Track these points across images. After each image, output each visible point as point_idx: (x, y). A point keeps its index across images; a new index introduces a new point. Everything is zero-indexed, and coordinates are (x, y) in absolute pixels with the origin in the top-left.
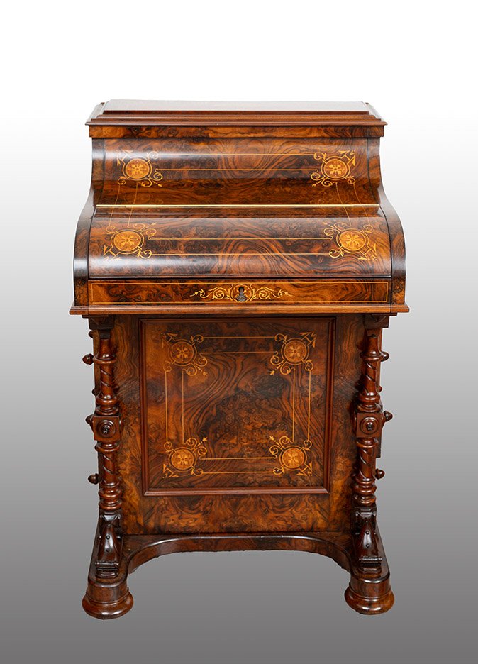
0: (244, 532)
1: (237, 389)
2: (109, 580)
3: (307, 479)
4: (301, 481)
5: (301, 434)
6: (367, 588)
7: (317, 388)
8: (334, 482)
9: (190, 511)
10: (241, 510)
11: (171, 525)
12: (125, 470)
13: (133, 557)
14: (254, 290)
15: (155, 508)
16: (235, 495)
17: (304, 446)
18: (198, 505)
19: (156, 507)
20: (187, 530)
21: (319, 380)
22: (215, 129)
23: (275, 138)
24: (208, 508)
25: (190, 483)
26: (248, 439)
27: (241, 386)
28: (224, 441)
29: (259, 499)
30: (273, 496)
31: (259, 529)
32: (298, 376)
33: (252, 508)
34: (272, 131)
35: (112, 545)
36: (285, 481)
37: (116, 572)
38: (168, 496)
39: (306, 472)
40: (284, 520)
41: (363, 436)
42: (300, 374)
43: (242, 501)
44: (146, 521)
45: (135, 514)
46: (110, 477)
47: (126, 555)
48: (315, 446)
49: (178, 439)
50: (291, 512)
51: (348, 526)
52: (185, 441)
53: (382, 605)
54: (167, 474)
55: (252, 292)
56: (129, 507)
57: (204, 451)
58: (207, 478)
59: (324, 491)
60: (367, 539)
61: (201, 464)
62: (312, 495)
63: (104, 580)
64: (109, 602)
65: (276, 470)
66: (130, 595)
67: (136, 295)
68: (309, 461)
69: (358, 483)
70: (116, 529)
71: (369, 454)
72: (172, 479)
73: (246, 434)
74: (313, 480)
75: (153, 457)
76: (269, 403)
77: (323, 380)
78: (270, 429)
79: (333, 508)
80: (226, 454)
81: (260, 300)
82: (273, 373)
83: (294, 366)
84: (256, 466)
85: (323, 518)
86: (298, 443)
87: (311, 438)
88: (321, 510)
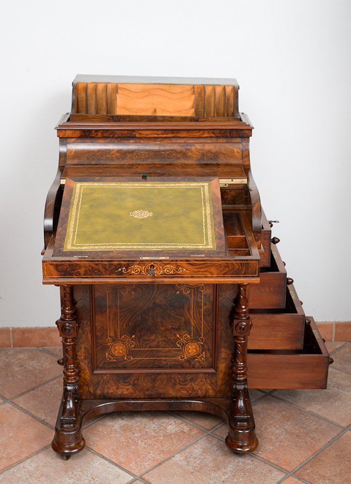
0: (160, 398)
1: (154, 303)
2: (69, 429)
3: (202, 363)
4: (198, 364)
5: (197, 333)
6: (240, 436)
7: (208, 303)
8: (220, 365)
9: (124, 384)
10: (158, 383)
11: (112, 393)
12: (81, 356)
13: (85, 414)
16: (154, 374)
17: (199, 341)
18: (129, 380)
19: (102, 381)
20: (122, 396)
21: (209, 297)
22: (140, 132)
24: (136, 382)
25: (124, 365)
26: (162, 336)
27: (157, 301)
28: (146, 338)
29: (169, 376)
30: (180, 374)
31: (170, 396)
32: (195, 295)
33: (165, 382)
34: (177, 133)
35: (71, 406)
36: (187, 364)
37: (73, 424)
38: (109, 374)
39: (201, 358)
40: (187, 390)
41: (238, 335)
42: (196, 294)
43: (159, 377)
44: (95, 390)
45: (88, 385)
46: (71, 361)
47: (81, 412)
48: (207, 341)
49: (116, 336)
50: (191, 385)
51: (229, 394)
52: (120, 338)
53: (249, 447)
54: (109, 359)
55: (160, 268)
56: (84, 381)
57: (133, 344)
58: (135, 362)
59: (212, 371)
60: (241, 403)
61: (131, 353)
62: (205, 373)
63: (66, 430)
64: (69, 443)
65: (181, 357)
66: (83, 439)
67: (76, 271)
68: (203, 351)
69: (235, 366)
70: (75, 396)
71: (242, 346)
72: (112, 363)
73: (161, 333)
74: (205, 364)
75: (100, 347)
76: (176, 313)
77: (212, 297)
78: (177, 330)
79: (220, 383)
80: (148, 346)
81: (166, 274)
82: (178, 292)
83: (192, 288)
84: (168, 354)
85: (213, 389)
86: (196, 339)
87: (204, 336)
88: (211, 384)
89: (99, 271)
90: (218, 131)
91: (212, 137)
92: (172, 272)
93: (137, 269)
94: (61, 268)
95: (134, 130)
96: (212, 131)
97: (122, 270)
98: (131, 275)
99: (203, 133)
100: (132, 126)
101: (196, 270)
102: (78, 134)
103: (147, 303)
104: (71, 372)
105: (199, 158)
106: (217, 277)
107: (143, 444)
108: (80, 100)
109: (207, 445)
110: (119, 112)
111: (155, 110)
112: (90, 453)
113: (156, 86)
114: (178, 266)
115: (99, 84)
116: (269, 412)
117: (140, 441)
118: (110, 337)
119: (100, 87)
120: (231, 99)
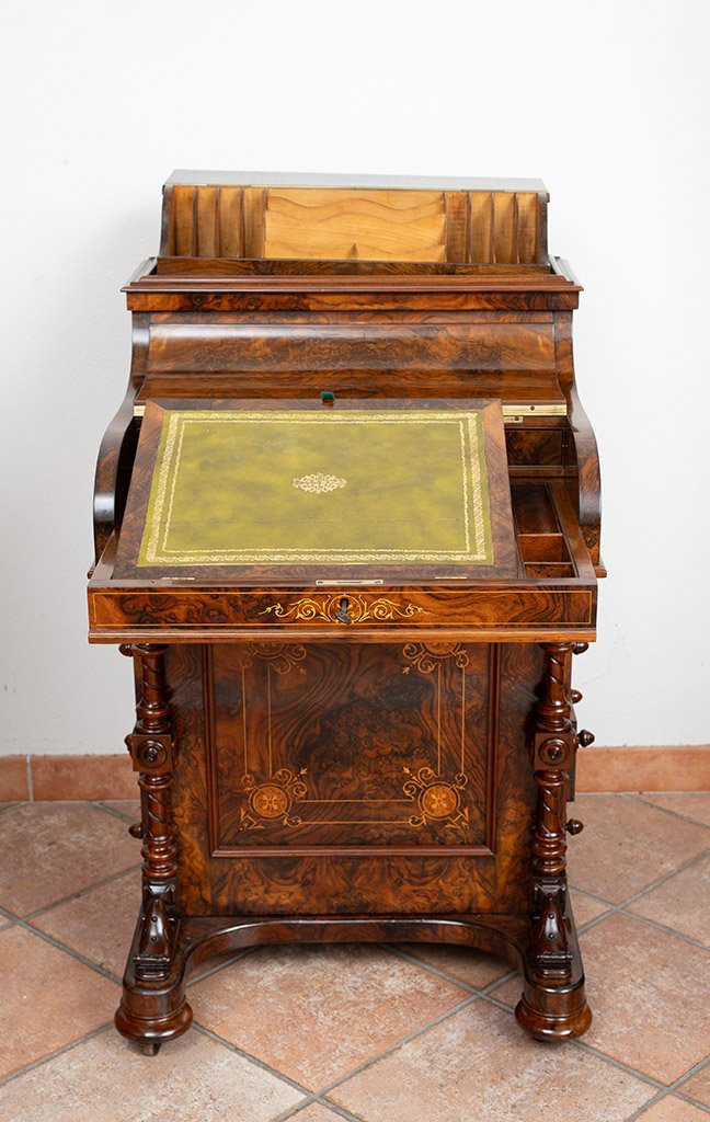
0: (366, 914)
1: (352, 695)
2: (155, 985)
3: (461, 833)
4: (452, 837)
5: (452, 764)
6: (548, 1001)
7: (475, 694)
8: (502, 838)
9: (282, 881)
10: (360, 879)
11: (254, 903)
12: (182, 817)
13: (193, 949)
14: (365, 604)
15: (230, 876)
16: (350, 858)
17: (456, 782)
18: (293, 872)
19: (231, 873)
20: (279, 909)
21: (479, 682)
22: (319, 298)
23: (412, 311)
24: (310, 877)
25: (282, 837)
26: (369, 771)
27: (359, 690)
28: (333, 775)
29: (387, 863)
30: (409, 858)
31: (389, 911)
32: (445, 675)
33: (376, 877)
34: (405, 301)
35: (160, 931)
36: (427, 836)
37: (165, 971)
38: (248, 858)
39: (459, 823)
40: (426, 896)
41: (545, 768)
42: (449, 673)
43: (361, 867)
44: (215, 896)
45: (199, 884)
46: (160, 827)
47: (182, 946)
48: (473, 782)
49: (263, 771)
50: (437, 883)
51: (525, 906)
52: (273, 774)
53: (571, 1027)
54: (246, 825)
55: (363, 607)
56: (189, 873)
57: (303, 789)
58: (308, 829)
59: (486, 851)
60: (551, 926)
61: (297, 809)
62: (469, 858)
63: (147, 985)
64: (156, 1016)
65: (413, 818)
66: (188, 1007)
67: (167, 612)
68: (464, 805)
69: (538, 841)
70: (168, 908)
71: (555, 795)
72: (255, 832)
73: (367, 764)
74: (470, 836)
75: (226, 797)
76: (401, 717)
77: (484, 681)
78: (404, 756)
79: (502, 879)
80: (337, 794)
81: (375, 620)
82: (407, 670)
83: (438, 660)
84: (384, 813)
85: (487, 893)
86: (447, 779)
87: (467, 771)
88: (483, 881)
89: (220, 612)
90: (499, 297)
91: (485, 310)
92: (390, 615)
93: (309, 608)
94: (131, 606)
95: (304, 294)
96: (486, 296)
97: (274, 610)
98: (295, 621)
99: (466, 301)
100: (301, 284)
101: (447, 611)
102: (174, 303)
103: (334, 693)
104: (161, 853)
105: (456, 358)
106: (496, 626)
107: (328, 1020)
108: (180, 226)
109: (476, 1022)
110: (271, 252)
111: (354, 249)
112: (205, 1039)
113: (357, 194)
114: (405, 601)
115: (224, 190)
116: (619, 948)
117: (321, 1013)
119: (228, 197)
120: (529, 224)
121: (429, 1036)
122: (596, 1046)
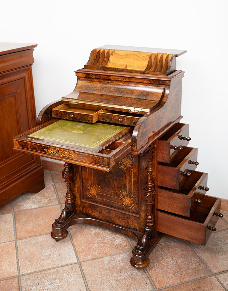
3: (133, 210)
4: (131, 210)
5: (130, 193)
7: (135, 177)
8: (141, 214)
9: (95, 211)
10: (111, 215)
11: (90, 214)
12: (76, 190)
14: (62, 152)
16: (109, 209)
18: (97, 209)
19: (85, 206)
20: (95, 217)
22: (113, 77)
24: (101, 211)
25: (96, 200)
26: (113, 190)
28: (106, 189)
29: (117, 212)
30: (122, 213)
32: (128, 171)
33: (114, 215)
34: (131, 79)
36: (125, 209)
38: (89, 203)
39: (132, 207)
40: (125, 223)
43: (111, 212)
44: (83, 210)
45: (79, 206)
48: (135, 198)
49: (92, 184)
50: (127, 220)
54: (89, 195)
56: (77, 203)
57: (100, 190)
58: (101, 200)
59: (138, 216)
61: (98, 195)
62: (134, 216)
65: (123, 203)
67: (27, 146)
68: (133, 203)
72: (90, 198)
73: (112, 188)
74: (135, 211)
75: (84, 188)
76: (119, 179)
78: (120, 188)
79: (142, 224)
80: (106, 193)
81: (64, 156)
82: (120, 168)
83: (127, 167)
84: (116, 200)
85: (138, 226)
86: (130, 196)
87: (134, 195)
88: (137, 223)
90: (152, 80)
91: (149, 83)
92: (67, 156)
93: (52, 151)
94: (21, 143)
95: (110, 76)
96: (149, 80)
98: (49, 153)
99: (144, 81)
100: (109, 73)
101: (78, 157)
102: (84, 76)
104: (69, 198)
105: (138, 94)
106: (88, 163)
107: (97, 245)
109: (127, 256)
111: (126, 66)
112: (70, 241)
113: (133, 53)
117: (97, 243)
118: (89, 184)
121: (114, 256)
122: (149, 272)
